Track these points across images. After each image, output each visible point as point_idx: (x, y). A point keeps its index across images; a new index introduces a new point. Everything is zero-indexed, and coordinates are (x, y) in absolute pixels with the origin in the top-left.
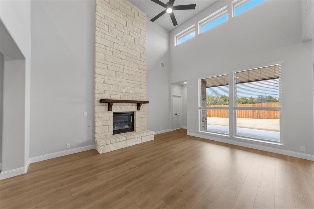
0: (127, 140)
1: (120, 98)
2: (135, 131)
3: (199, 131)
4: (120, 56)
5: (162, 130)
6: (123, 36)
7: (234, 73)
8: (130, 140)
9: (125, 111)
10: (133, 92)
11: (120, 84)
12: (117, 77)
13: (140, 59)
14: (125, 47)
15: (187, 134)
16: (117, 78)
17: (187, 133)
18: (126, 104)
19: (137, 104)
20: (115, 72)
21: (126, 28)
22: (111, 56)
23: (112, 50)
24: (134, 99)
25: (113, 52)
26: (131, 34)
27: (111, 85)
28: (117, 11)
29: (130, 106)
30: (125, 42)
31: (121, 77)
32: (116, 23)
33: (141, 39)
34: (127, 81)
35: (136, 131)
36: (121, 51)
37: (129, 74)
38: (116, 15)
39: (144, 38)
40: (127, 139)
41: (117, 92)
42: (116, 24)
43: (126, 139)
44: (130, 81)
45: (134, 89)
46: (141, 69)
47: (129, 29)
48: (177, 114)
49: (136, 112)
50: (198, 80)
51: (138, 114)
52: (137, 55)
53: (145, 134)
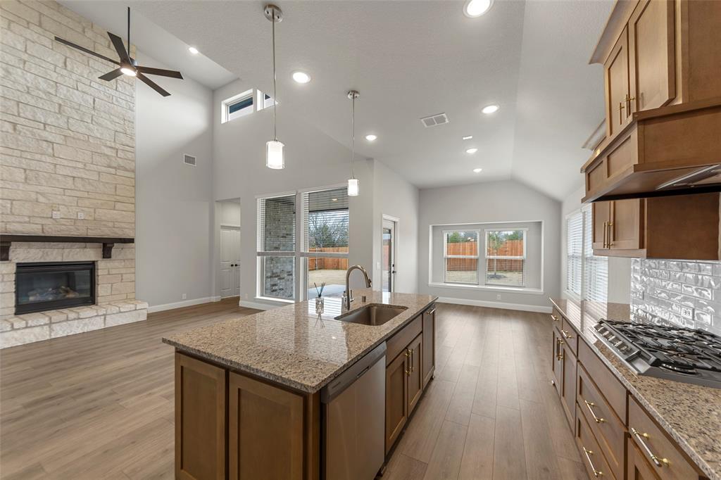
0: (54, 323)
1: (41, 231)
2: (97, 305)
3: (258, 296)
4: (39, 135)
5: (185, 300)
6: (52, 91)
7: (302, 194)
8: (65, 323)
9: (60, 260)
10: (90, 218)
11: (41, 199)
12: (31, 182)
13: (113, 145)
14: (59, 116)
15: (240, 305)
16: (29, 184)
17: (240, 302)
18: (61, 245)
19: (102, 244)
20: (23, 171)
21: (64, 72)
22: (8, 132)
23: (12, 119)
24: (92, 234)
25: (14, 125)
26: (81, 86)
27: (9, 202)
28: (28, 28)
29: (78, 250)
30: (60, 105)
31: (45, 184)
32: (25, 57)
33: (117, 101)
34: (68, 193)
35: (99, 304)
36: (45, 124)
37: (74, 177)
38: (27, 39)
39: (128, 98)
40: (53, 321)
41: (29, 217)
42: (26, 59)
43: (48, 322)
44: (79, 194)
45: (92, 210)
46: (115, 168)
47: (73, 75)
48: (236, 265)
49: (99, 262)
50: (256, 200)
51: (103, 267)
52: (102, 134)
53: (115, 309)
